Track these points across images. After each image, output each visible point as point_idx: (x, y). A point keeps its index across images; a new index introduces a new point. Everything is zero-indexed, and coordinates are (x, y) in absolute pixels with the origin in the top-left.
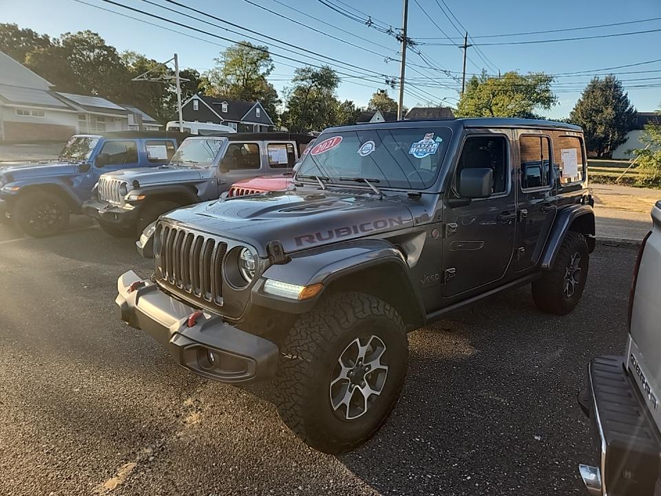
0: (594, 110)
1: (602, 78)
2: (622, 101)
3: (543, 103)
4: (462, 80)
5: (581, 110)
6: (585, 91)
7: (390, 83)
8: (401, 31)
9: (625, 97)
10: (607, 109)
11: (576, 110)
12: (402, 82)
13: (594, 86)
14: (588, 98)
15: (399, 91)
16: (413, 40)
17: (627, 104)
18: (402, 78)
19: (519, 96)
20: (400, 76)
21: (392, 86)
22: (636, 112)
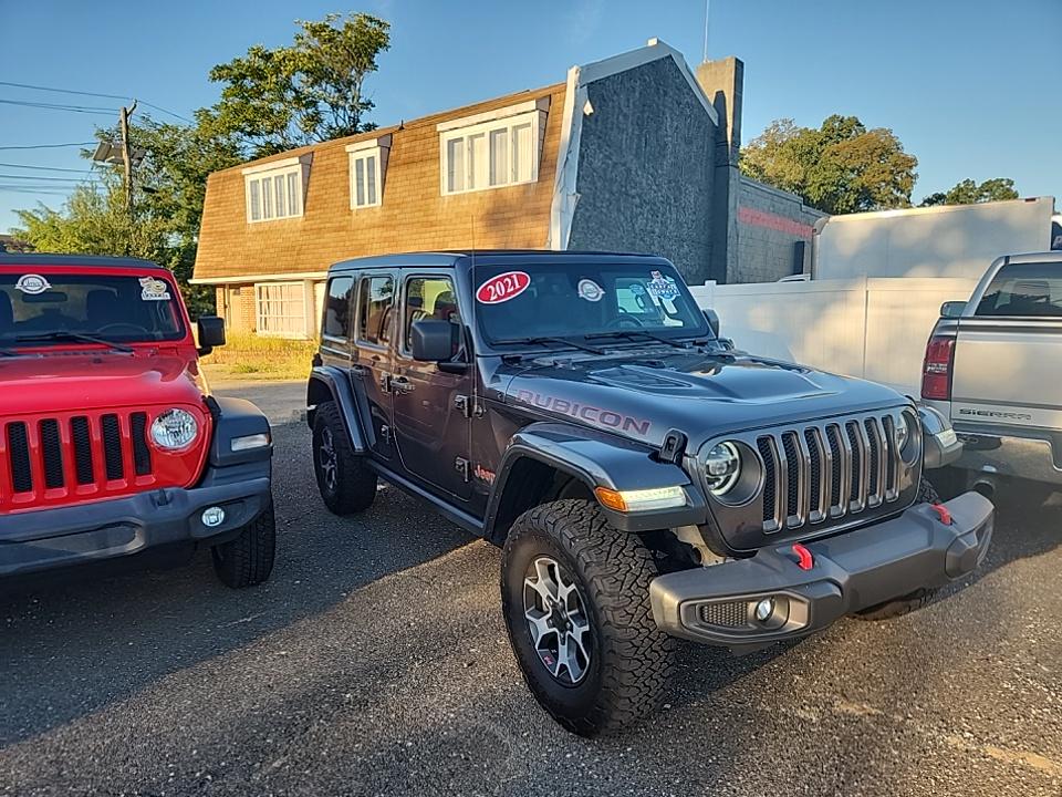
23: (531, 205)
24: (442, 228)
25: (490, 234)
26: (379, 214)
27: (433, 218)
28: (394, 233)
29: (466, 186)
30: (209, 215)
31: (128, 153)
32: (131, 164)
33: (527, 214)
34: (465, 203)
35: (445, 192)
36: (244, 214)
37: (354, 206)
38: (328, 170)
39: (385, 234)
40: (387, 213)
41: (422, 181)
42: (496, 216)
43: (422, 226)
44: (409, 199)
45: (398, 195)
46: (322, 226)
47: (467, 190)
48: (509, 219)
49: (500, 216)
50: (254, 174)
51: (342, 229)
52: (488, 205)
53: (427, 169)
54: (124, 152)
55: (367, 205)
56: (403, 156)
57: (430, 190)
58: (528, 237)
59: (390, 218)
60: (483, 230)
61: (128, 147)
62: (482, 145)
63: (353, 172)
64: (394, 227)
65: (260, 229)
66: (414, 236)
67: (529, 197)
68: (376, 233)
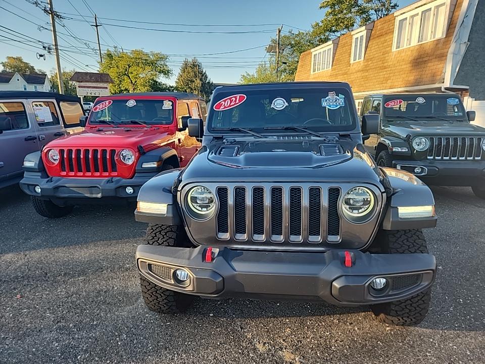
0: (189, 80)
1: (190, 60)
2: (203, 76)
3: (165, 74)
4: (99, 52)
5: (182, 80)
6: (182, 68)
7: (47, 49)
8: (46, 4)
9: (205, 73)
10: (196, 80)
11: (179, 80)
12: (57, 49)
13: (186, 64)
14: (184, 72)
15: (55, 56)
16: (60, 14)
17: (206, 77)
18: (56, 45)
19: (148, 68)
20: (54, 44)
21: (49, 52)
22: (212, 83)
23: (439, 52)
24: (390, 69)
25: (413, 71)
26: (362, 65)
27: (386, 64)
28: (367, 74)
29: (405, 45)
30: (299, 72)
31: (279, 48)
32: (279, 52)
33: (436, 58)
34: (403, 54)
35: (394, 49)
36: (310, 70)
37: (352, 62)
38: (344, 46)
39: (363, 75)
40: (366, 63)
41: (384, 44)
42: (419, 60)
43: (380, 69)
44: (377, 55)
45: (371, 54)
46: (338, 73)
47: (405, 47)
48: (425, 61)
49: (421, 60)
50: (315, 51)
51: (346, 74)
52: (415, 54)
53: (387, 38)
54: (277, 48)
55: (357, 60)
56: (378, 33)
57: (387, 49)
58: (434, 71)
59: (366, 66)
60: (410, 68)
61: (279, 45)
62: (417, 19)
63: (353, 45)
64: (367, 71)
65: (315, 76)
66: (376, 75)
67: (439, 47)
68: (359, 74)
